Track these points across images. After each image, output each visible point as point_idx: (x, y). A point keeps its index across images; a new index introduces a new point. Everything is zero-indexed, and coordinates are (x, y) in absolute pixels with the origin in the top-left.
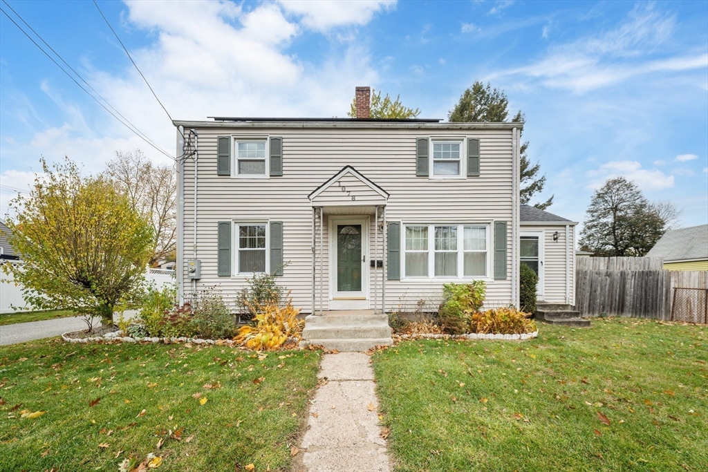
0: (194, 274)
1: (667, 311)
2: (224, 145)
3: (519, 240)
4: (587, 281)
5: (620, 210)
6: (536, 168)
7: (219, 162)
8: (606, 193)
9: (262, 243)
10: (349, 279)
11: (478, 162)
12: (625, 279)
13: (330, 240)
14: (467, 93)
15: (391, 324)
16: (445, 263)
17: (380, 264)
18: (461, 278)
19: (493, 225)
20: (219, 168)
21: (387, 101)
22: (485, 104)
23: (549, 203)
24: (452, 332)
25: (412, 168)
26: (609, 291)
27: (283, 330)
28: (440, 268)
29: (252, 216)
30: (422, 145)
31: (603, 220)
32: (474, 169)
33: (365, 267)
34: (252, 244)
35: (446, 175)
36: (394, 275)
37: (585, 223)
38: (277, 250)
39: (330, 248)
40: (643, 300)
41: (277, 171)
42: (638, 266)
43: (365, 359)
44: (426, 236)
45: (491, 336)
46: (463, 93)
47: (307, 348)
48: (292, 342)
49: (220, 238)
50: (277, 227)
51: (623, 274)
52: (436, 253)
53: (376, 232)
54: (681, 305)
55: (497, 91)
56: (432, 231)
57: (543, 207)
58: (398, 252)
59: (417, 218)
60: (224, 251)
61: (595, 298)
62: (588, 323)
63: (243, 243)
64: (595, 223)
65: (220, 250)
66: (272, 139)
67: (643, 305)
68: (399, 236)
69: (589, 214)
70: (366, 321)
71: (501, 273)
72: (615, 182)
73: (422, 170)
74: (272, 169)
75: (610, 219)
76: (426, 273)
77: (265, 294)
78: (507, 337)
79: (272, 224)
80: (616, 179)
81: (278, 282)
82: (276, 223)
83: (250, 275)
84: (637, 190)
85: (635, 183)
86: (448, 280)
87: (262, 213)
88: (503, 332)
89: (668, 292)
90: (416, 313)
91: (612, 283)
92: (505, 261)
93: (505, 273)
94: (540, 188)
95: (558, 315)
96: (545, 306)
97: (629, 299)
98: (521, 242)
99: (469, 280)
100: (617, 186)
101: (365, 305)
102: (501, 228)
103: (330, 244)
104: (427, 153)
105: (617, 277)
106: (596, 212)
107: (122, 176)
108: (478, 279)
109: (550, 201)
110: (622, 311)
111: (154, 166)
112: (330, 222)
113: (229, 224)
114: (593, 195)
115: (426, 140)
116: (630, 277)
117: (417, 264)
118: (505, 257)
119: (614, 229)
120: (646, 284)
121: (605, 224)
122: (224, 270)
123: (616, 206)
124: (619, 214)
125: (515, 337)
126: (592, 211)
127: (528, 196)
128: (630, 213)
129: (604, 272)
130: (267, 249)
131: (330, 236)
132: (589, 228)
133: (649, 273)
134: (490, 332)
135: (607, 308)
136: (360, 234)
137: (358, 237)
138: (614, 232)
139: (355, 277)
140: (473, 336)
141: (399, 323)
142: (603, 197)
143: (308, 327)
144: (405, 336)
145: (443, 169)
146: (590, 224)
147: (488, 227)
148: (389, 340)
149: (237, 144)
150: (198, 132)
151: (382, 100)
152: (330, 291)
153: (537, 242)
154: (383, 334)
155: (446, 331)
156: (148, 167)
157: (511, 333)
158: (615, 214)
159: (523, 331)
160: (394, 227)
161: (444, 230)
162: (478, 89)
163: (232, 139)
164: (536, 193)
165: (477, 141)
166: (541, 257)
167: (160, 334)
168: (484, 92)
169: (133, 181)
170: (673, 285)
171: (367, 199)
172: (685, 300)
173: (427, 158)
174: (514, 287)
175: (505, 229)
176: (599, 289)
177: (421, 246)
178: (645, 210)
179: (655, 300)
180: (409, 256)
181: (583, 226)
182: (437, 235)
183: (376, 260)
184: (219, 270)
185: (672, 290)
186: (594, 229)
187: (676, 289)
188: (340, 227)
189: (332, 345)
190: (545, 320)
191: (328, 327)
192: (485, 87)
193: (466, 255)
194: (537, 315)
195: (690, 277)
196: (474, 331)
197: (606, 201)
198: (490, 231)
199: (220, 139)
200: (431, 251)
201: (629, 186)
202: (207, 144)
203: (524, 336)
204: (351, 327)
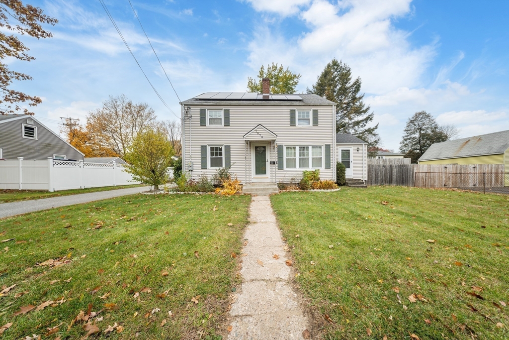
0: (191, 168)
1: (412, 183)
2: (203, 113)
3: (341, 151)
4: (374, 170)
5: (424, 130)
6: (368, 108)
7: (201, 120)
8: (415, 120)
9: (221, 154)
10: (261, 169)
11: (317, 120)
12: (392, 168)
13: (252, 153)
14: (329, 66)
15: (279, 187)
16: (304, 162)
17: (274, 163)
18: (311, 169)
19: (324, 146)
20: (201, 123)
21: (281, 68)
22: (339, 72)
23: (376, 127)
24: (303, 189)
25: (288, 122)
26: (385, 174)
27: (235, 188)
28: (301, 164)
29: (216, 143)
30: (292, 113)
31: (413, 136)
32: (316, 122)
33: (268, 164)
34: (216, 154)
35: (304, 125)
36: (281, 167)
37: (403, 137)
38: (228, 158)
39: (252, 156)
40: (401, 178)
41: (227, 123)
42: (398, 163)
43: (267, 198)
44: (295, 150)
45: (319, 190)
46: (326, 65)
47: (245, 194)
48: (238, 193)
49: (202, 152)
50: (228, 148)
51: (391, 166)
52: (300, 158)
53: (272, 149)
54: (419, 180)
55: (346, 65)
56: (297, 148)
57: (373, 130)
58: (283, 158)
59: (291, 144)
60: (204, 158)
61: (378, 177)
62: (366, 187)
63: (212, 154)
64: (409, 137)
65: (202, 158)
66: (225, 110)
67: (401, 180)
68: (283, 151)
69: (405, 132)
70: (268, 185)
71: (328, 166)
72: (420, 114)
73: (293, 123)
74: (225, 123)
75: (417, 135)
76: (295, 167)
77: (224, 176)
78: (326, 191)
79: (225, 146)
80: (421, 112)
81: (230, 171)
82: (227, 146)
83: (217, 168)
84: (432, 119)
85: (432, 115)
86: (304, 169)
87: (220, 142)
88: (324, 189)
89: (413, 174)
90: (291, 183)
91: (386, 170)
92: (330, 161)
93: (330, 166)
94: (371, 119)
95: (355, 184)
96: (349, 180)
97: (394, 178)
98: (342, 152)
99: (314, 169)
100: (421, 116)
101: (269, 180)
102: (328, 147)
103: (252, 154)
104: (295, 116)
105: (388, 167)
106: (409, 131)
107: (113, 110)
108: (317, 169)
109: (377, 126)
110: (391, 183)
111: (134, 104)
112: (252, 145)
113: (206, 146)
114: (407, 121)
115: (295, 110)
116: (394, 167)
117: (292, 162)
118: (330, 159)
119: (420, 141)
120: (402, 171)
121: (414, 138)
122: (204, 166)
123: (421, 128)
124: (422, 132)
125: (329, 190)
126: (407, 131)
127: (365, 123)
128: (429, 132)
129: (382, 165)
130: (223, 157)
131: (252, 151)
132: (406, 140)
133: (403, 166)
134: (319, 189)
135: (384, 182)
136: (265, 150)
137: (265, 151)
138: (420, 143)
139: (263, 170)
140: (312, 190)
141: (282, 186)
142: (413, 123)
143: (244, 188)
144: (284, 191)
145: (302, 122)
146: (406, 138)
147: (322, 147)
148: (277, 192)
149: (208, 112)
150: (191, 107)
151: (278, 68)
152: (252, 175)
153: (349, 152)
154: (275, 189)
155: (301, 189)
156: (130, 105)
157: (327, 189)
158: (420, 132)
159: (332, 188)
160: (280, 148)
161: (304, 149)
162: (335, 63)
163: (207, 110)
164: (369, 122)
165: (317, 111)
166: (351, 159)
167: (184, 191)
168: (338, 66)
169: (120, 113)
170: (415, 171)
171: (268, 137)
172: (421, 178)
173: (295, 118)
174: (334, 172)
175: (330, 148)
176: (380, 173)
177: (293, 155)
178: (437, 130)
179: (407, 178)
180: (287, 160)
181: (403, 139)
182: (300, 150)
183: (272, 161)
184: (202, 166)
185: (415, 173)
186: (408, 141)
187: (416, 173)
188: (256, 148)
189: (255, 193)
190: (348, 186)
191: (253, 188)
192: (339, 62)
193: (313, 159)
194: (346, 184)
195: (423, 167)
196: (314, 189)
197: (415, 125)
198: (323, 148)
199: (201, 110)
200: (297, 157)
201: (428, 116)
202: (195, 112)
203: (333, 190)
204: (262, 187)
